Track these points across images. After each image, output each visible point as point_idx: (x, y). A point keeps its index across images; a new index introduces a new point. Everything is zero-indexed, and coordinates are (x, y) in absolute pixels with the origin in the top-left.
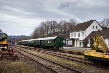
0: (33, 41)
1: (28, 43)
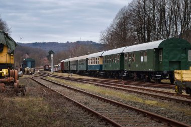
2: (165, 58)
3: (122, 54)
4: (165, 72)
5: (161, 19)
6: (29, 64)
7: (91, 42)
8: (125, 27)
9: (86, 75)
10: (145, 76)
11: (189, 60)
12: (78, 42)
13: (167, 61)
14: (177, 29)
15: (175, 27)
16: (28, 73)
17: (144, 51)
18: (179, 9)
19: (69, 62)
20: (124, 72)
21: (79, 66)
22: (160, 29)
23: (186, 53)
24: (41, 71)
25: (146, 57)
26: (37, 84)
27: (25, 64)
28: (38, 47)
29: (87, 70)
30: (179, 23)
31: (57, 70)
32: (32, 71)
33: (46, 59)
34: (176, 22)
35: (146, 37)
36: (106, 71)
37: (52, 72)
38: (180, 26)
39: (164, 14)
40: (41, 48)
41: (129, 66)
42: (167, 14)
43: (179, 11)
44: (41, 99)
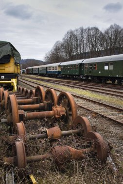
0: (59, 66)
1: (47, 71)
17: (109, 62)
29: (46, 74)
37: (21, 74)
41: (90, 72)
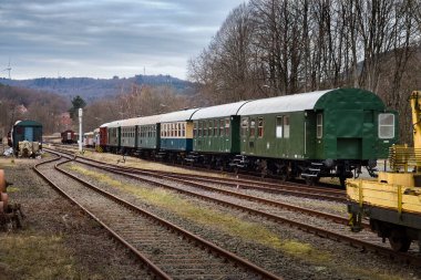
2: (328, 131)
3: (236, 119)
4: (329, 162)
5: (322, 34)
6: (29, 132)
7: (168, 77)
8: (241, 50)
9: (157, 160)
10: (285, 169)
11: (380, 137)
12: (139, 79)
13: (332, 137)
14: (355, 57)
15: (351, 52)
16: (26, 154)
17: (284, 114)
18: (360, 13)
19: (120, 128)
20: (240, 158)
21: (140, 139)
22: (319, 54)
23: (374, 121)
24: (54, 144)
25: (287, 128)
26: (47, 188)
27: (19, 132)
28: (48, 89)
29: (158, 150)
30: (359, 44)
31: (90, 143)
32: (36, 148)
33: (67, 115)
34: (354, 42)
35: (289, 73)
36: (200, 153)
37: (81, 148)
38: (363, 49)
39: (329, 25)
40: (56, 91)
41: (252, 144)
42: (333, 23)
43: (360, 18)
44: (58, 239)
